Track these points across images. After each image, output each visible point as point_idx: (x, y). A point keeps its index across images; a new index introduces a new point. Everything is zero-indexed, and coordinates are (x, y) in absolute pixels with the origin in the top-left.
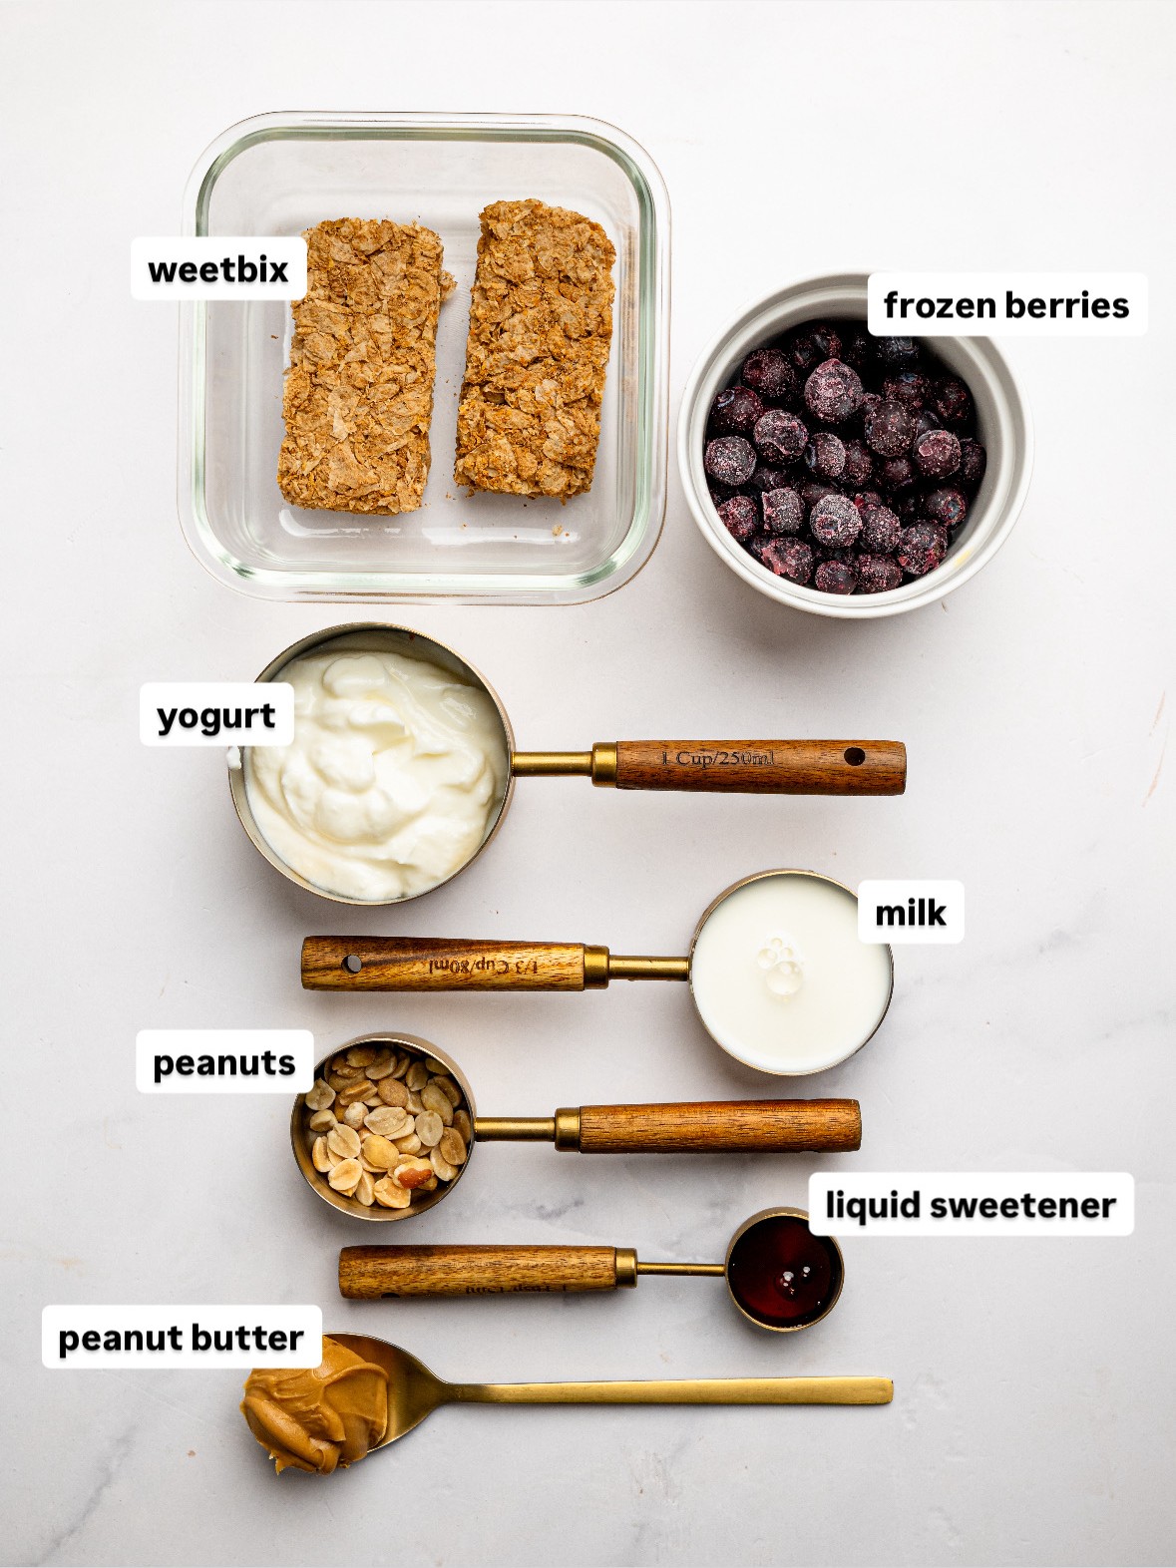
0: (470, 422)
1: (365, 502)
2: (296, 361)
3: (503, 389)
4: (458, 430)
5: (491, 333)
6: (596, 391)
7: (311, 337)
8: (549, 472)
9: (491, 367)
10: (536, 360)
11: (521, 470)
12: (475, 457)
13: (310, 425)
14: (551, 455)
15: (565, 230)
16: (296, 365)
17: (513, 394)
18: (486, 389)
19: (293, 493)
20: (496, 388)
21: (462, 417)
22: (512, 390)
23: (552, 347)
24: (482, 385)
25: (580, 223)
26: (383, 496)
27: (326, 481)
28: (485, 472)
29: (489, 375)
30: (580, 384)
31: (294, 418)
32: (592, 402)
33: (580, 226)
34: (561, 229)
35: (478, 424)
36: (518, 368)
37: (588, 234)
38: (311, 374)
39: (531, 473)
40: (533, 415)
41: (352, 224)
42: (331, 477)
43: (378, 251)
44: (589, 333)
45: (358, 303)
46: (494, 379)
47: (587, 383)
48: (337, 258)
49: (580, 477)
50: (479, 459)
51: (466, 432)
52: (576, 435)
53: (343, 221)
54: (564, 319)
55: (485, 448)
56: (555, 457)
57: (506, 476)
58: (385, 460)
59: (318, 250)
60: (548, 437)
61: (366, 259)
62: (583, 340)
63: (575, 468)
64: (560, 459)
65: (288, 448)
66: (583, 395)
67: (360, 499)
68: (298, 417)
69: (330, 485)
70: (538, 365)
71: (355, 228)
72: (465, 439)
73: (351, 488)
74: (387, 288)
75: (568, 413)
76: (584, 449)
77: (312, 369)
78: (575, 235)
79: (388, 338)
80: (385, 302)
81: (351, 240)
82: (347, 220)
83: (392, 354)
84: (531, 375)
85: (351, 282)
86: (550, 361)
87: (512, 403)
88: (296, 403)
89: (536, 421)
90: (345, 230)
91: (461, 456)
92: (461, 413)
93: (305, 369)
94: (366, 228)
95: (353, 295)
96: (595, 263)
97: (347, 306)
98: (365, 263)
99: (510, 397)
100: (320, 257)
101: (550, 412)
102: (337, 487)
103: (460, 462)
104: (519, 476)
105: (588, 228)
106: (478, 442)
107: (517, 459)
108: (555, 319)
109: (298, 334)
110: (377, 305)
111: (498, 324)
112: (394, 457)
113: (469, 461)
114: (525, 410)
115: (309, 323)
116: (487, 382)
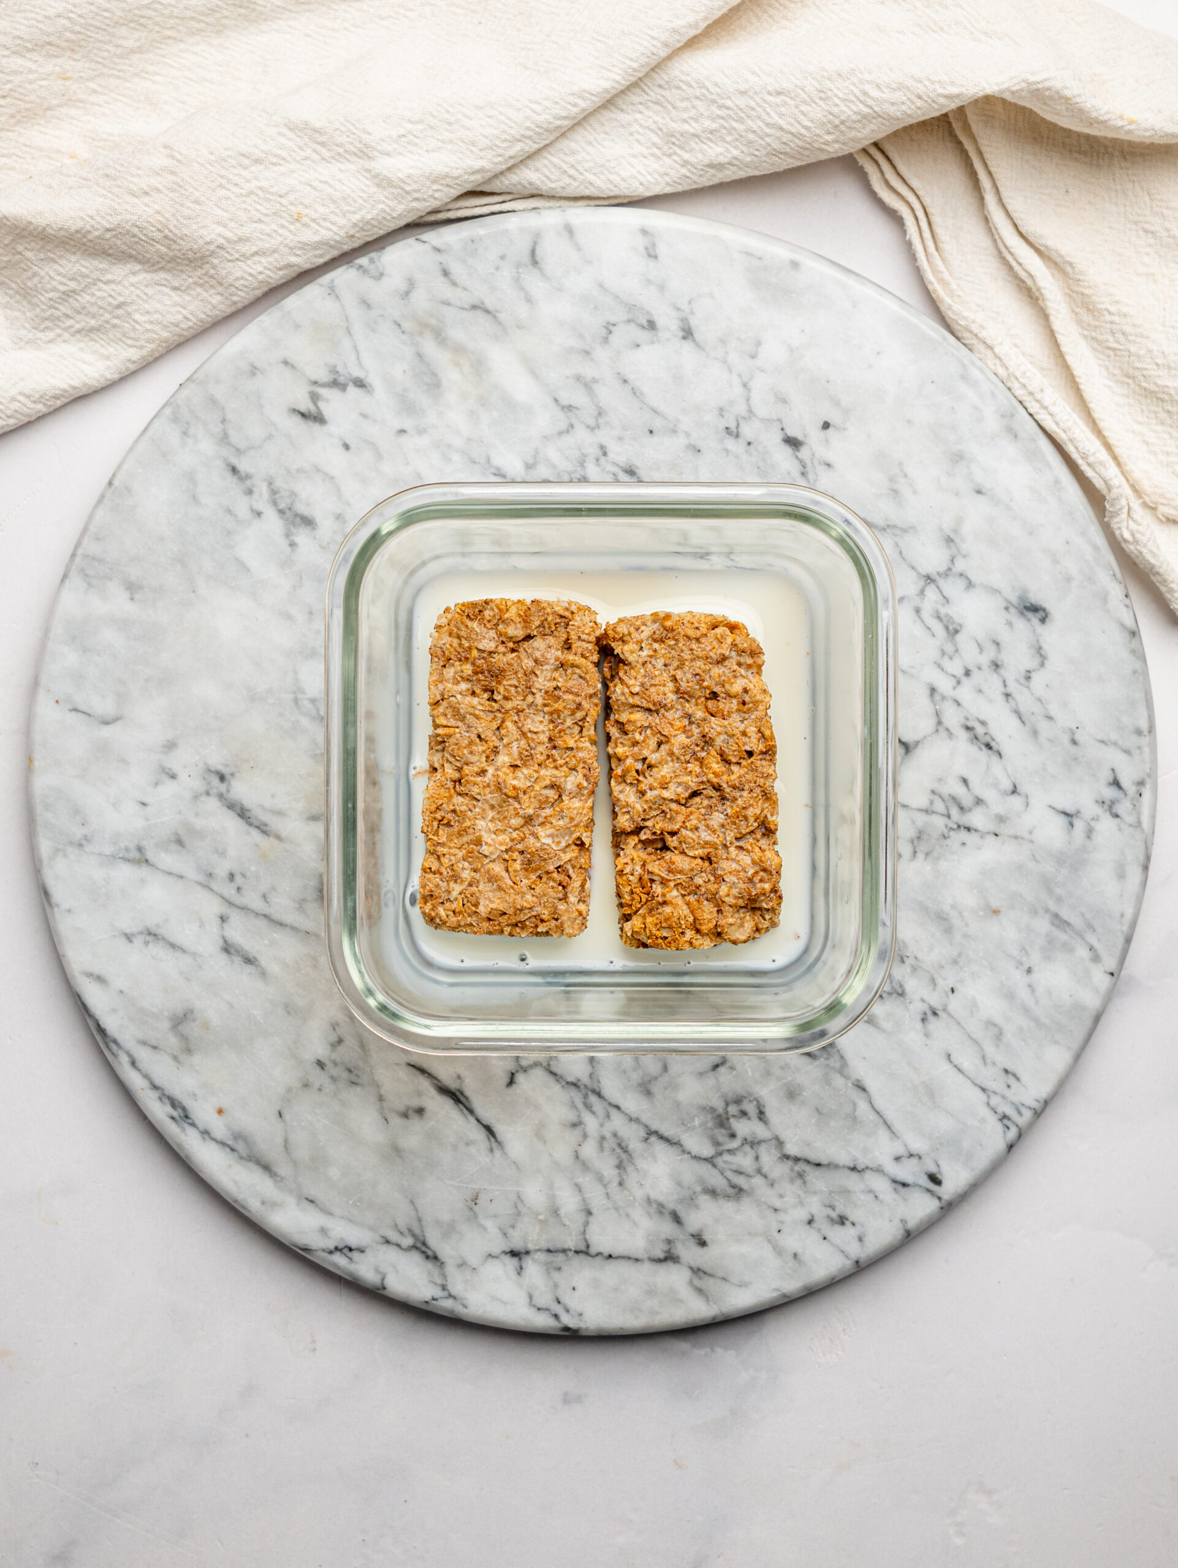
0: (631, 878)
1: (522, 928)
2: (436, 765)
3: (662, 833)
4: (617, 886)
5: (637, 771)
6: (770, 818)
7: (452, 740)
8: (731, 920)
9: (644, 811)
10: (695, 794)
11: (700, 924)
12: (644, 917)
13: (456, 841)
14: (730, 900)
15: (703, 640)
16: (435, 770)
17: (675, 838)
18: (643, 837)
19: (438, 920)
20: (654, 833)
21: (621, 873)
22: (673, 834)
23: (711, 776)
24: (638, 830)
25: (717, 627)
26: (542, 921)
27: (476, 905)
28: (658, 934)
29: (644, 820)
30: (750, 812)
31: (436, 833)
32: (768, 831)
33: (719, 631)
34: (698, 640)
35: (640, 879)
36: (674, 806)
37: (729, 640)
38: (455, 782)
39: (711, 925)
40: (702, 858)
41: (497, 606)
42: (482, 902)
43: (529, 637)
44: (750, 754)
45: (506, 698)
46: (649, 824)
47: (758, 812)
48: (481, 647)
49: (767, 917)
50: (649, 920)
51: (628, 889)
52: (757, 873)
53: (486, 602)
54: (719, 741)
55: (656, 905)
56: (734, 901)
57: (683, 933)
58: (544, 880)
59: (459, 637)
60: (724, 881)
61: (516, 645)
62: (744, 763)
63: (760, 909)
64: (741, 902)
65: (430, 868)
66: (756, 824)
67: (516, 925)
68: (441, 832)
69: (482, 910)
70: (697, 800)
71: (500, 610)
72: (627, 897)
73: (505, 914)
74: (540, 680)
75: (741, 848)
76: (767, 886)
77: (456, 775)
78: (715, 643)
79: (544, 738)
80: (538, 696)
81: (497, 625)
82: (491, 600)
83: (548, 756)
84: (691, 813)
85: (498, 675)
86: (710, 792)
87: (675, 848)
88: (438, 816)
89: (707, 864)
90: (487, 614)
91: (627, 918)
92: (619, 868)
93: (448, 776)
94: (512, 613)
95: (501, 689)
96: (743, 672)
97: (495, 701)
98: (513, 650)
99: (672, 842)
100: (460, 645)
101: (721, 852)
102: (490, 913)
103: (628, 926)
104: (698, 931)
105: (728, 632)
106: (644, 900)
107: (692, 912)
108: (707, 741)
109: (438, 735)
110: (530, 699)
111: (645, 759)
112: (555, 875)
113: (636, 922)
114: (691, 854)
115: (452, 722)
116: (642, 828)
